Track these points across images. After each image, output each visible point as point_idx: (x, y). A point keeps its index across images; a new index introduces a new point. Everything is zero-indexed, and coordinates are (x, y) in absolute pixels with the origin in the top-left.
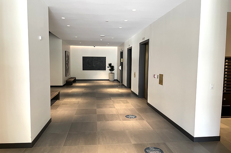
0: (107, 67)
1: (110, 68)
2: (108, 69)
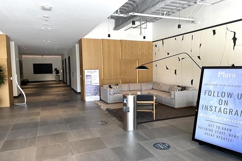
0: (53, 71)
1: (56, 72)
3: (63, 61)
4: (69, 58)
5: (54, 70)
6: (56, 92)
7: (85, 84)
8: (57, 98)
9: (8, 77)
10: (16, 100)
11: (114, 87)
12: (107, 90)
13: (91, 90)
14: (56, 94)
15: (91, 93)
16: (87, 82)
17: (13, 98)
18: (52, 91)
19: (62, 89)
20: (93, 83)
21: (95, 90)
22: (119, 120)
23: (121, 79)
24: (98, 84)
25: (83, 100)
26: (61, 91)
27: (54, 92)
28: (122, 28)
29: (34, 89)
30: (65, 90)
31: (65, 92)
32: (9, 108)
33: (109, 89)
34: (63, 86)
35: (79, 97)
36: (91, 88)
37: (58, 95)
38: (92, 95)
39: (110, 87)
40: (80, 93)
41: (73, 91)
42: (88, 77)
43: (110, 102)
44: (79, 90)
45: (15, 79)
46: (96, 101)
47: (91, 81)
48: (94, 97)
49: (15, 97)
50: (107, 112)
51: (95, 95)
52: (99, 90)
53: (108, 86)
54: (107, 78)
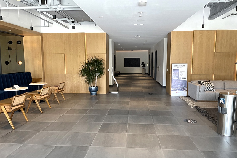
0: (140, 65)
2: (141, 66)
3: (150, 55)
4: (156, 52)
5: (141, 63)
6: (142, 84)
7: (172, 78)
8: (144, 90)
9: (107, 70)
10: (111, 89)
11: (205, 83)
12: (196, 86)
13: (177, 85)
14: (143, 86)
15: (177, 88)
16: (173, 77)
17: (109, 87)
18: (139, 83)
19: (148, 81)
20: (180, 78)
21: (182, 85)
22: (212, 122)
23: (214, 75)
24: (186, 80)
25: (168, 94)
26: (147, 84)
27: (140, 84)
28: (219, 16)
29: (124, 80)
30: (150, 83)
31: (150, 85)
32: (106, 95)
33: (198, 85)
34: (149, 79)
35: (164, 90)
36: (178, 82)
37: (144, 87)
38: (179, 90)
39: (200, 83)
40: (165, 87)
41: (158, 85)
42: (175, 71)
43: (199, 100)
44: (164, 84)
45: (111, 70)
46: (183, 97)
47: (178, 76)
48: (181, 92)
49: (110, 86)
50: (196, 110)
51: (182, 90)
52: (187, 85)
53: (197, 81)
54: (196, 73)
